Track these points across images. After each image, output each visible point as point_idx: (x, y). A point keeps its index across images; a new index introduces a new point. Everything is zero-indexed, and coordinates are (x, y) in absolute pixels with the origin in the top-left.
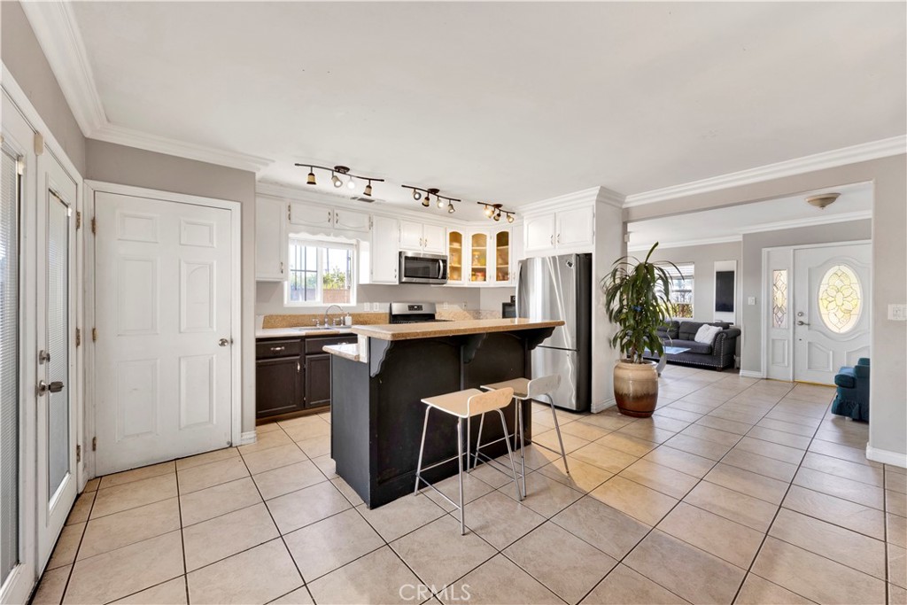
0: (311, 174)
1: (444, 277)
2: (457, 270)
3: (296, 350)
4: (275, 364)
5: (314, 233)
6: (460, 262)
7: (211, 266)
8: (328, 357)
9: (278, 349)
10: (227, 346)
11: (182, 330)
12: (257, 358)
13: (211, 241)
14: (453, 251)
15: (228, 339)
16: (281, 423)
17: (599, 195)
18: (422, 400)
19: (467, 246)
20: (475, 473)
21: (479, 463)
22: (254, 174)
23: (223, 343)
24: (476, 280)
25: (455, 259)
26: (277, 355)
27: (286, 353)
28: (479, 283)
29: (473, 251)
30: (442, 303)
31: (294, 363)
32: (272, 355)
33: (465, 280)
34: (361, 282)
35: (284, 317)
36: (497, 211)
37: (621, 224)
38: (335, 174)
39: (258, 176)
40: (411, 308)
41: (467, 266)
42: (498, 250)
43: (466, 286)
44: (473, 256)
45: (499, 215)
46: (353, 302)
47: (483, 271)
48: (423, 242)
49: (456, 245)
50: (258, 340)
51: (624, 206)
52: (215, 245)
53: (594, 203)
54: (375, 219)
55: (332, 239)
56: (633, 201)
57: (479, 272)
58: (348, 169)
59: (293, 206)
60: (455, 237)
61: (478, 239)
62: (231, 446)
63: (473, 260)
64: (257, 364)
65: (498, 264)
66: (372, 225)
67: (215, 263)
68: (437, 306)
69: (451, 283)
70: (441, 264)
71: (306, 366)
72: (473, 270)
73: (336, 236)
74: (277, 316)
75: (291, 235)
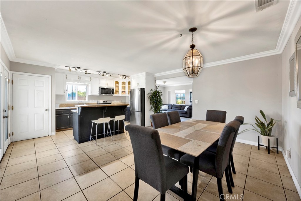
0: (70, 69)
1: (113, 93)
2: (117, 91)
3: (68, 113)
4: (62, 116)
5: (74, 82)
6: (118, 89)
7: (43, 91)
8: (72, 113)
9: (63, 112)
10: (47, 111)
11: (36, 107)
12: (56, 115)
13: (43, 85)
14: (116, 86)
15: (48, 109)
16: (63, 131)
17: (146, 74)
18: (92, 121)
19: (120, 85)
20: (107, 138)
21: (108, 136)
22: (55, 68)
23: (46, 110)
24: (123, 94)
25: (117, 88)
26: (62, 114)
27: (65, 113)
28: (124, 95)
29: (122, 86)
30: (114, 100)
31: (67, 116)
32: (60, 114)
33: (120, 94)
34: (89, 95)
35: (65, 104)
36: (124, 77)
37: (154, 81)
38: (76, 69)
39: (56, 69)
40: (104, 102)
41: (120, 90)
42: (128, 86)
43: (120, 96)
44: (122, 88)
45: (125, 78)
46: (87, 100)
47: (125, 92)
48: (107, 84)
49: (117, 85)
50: (56, 110)
51: (155, 76)
52: (44, 86)
53: (145, 76)
54: (92, 78)
55: (79, 83)
56: (156, 75)
57: (124, 92)
58: (80, 68)
59: (68, 75)
60: (117, 83)
61: (124, 83)
62: (49, 136)
63: (122, 89)
64: (56, 116)
65: (128, 90)
66: (91, 80)
67: (44, 91)
68: (112, 101)
69: (115, 95)
70: (112, 90)
71: (71, 117)
72: (122, 91)
73: (80, 83)
74: (63, 104)
75: (67, 82)
